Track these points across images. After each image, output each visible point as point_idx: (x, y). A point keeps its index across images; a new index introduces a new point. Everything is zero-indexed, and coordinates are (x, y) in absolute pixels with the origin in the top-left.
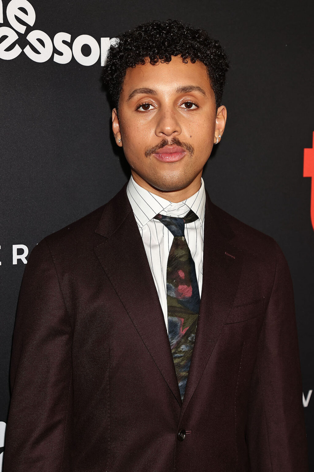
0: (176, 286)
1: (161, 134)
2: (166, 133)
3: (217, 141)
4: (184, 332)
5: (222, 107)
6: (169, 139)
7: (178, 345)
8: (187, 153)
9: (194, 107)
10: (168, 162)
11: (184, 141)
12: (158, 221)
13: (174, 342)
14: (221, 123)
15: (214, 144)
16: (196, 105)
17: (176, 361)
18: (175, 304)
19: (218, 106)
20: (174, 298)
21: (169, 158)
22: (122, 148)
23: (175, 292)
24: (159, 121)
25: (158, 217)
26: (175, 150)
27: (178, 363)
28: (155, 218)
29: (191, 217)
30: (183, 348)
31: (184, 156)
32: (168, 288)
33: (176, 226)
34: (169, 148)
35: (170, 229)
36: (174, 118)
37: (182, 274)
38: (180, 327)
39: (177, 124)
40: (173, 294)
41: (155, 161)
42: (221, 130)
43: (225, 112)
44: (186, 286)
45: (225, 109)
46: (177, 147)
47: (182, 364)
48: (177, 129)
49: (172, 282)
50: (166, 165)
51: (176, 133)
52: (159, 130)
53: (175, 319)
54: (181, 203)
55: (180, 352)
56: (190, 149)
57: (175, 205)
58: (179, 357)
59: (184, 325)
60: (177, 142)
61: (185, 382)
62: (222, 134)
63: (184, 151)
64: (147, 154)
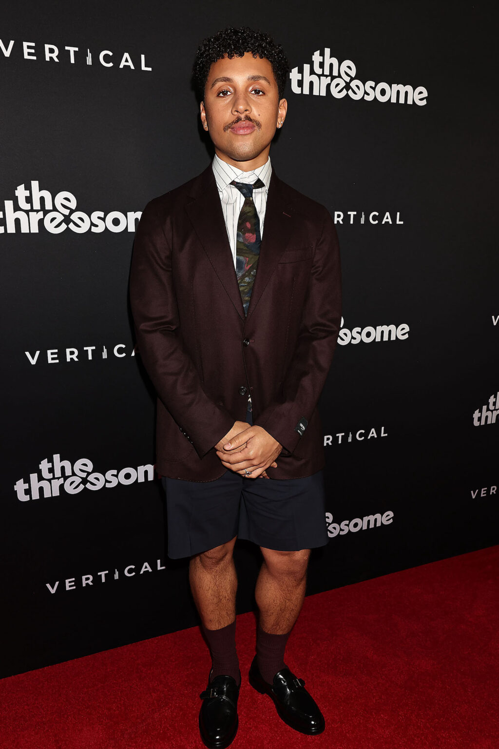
0: (244, 234)
1: (236, 113)
2: (240, 111)
3: (279, 126)
4: (248, 268)
5: (284, 100)
6: (243, 116)
7: (244, 276)
8: (256, 128)
9: (261, 93)
10: (241, 135)
11: (254, 118)
12: (234, 186)
13: (240, 275)
14: (283, 112)
15: (277, 128)
16: (263, 92)
17: (241, 289)
18: (242, 247)
19: (280, 98)
20: (243, 243)
21: (242, 132)
22: (208, 132)
23: (243, 238)
24: (235, 103)
25: (233, 183)
26: (247, 125)
27: (243, 291)
28: (230, 184)
29: (259, 184)
30: (247, 279)
31: (254, 131)
32: (238, 235)
33: (246, 189)
34: (243, 123)
35: (242, 192)
36: (246, 100)
37: (248, 225)
38: (245, 264)
39: (248, 105)
40: (241, 240)
41: (231, 134)
42: (283, 118)
43: (286, 104)
44: (251, 234)
45: (286, 101)
46: (248, 123)
47: (246, 291)
48: (248, 108)
49: (241, 231)
50: (240, 138)
51: (247, 112)
52: (234, 110)
53: (242, 258)
54: (251, 172)
55: (245, 282)
56: (259, 125)
57: (246, 174)
58: (243, 286)
59: (248, 263)
60: (248, 118)
61: (248, 304)
62: (283, 121)
63: (254, 127)
64: (225, 129)
